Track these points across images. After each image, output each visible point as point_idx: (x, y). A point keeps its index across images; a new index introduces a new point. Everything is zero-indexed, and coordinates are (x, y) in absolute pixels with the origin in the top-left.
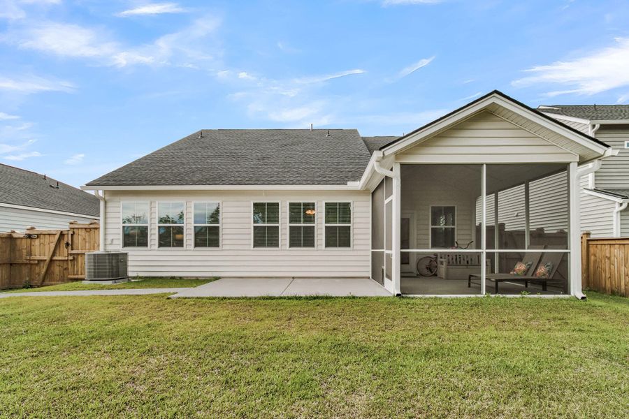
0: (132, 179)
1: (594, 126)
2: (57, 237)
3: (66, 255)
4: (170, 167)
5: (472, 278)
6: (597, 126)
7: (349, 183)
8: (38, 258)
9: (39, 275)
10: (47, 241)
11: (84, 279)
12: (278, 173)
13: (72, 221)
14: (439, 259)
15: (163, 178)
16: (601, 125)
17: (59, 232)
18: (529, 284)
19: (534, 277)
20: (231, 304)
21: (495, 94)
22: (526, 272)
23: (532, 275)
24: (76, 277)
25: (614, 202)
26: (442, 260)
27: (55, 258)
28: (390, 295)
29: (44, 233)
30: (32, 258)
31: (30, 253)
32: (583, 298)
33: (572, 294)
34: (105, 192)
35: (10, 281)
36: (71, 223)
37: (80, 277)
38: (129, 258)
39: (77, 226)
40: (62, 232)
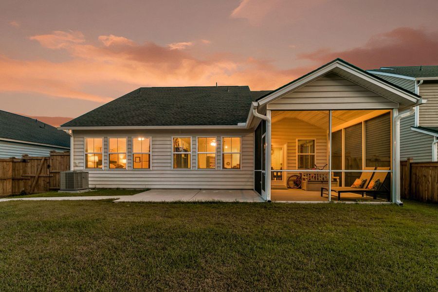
0: (92, 122)
1: (419, 82)
2: (42, 161)
3: (48, 173)
4: (118, 114)
5: (323, 190)
6: (422, 81)
7: (238, 124)
8: (30, 175)
9: (31, 187)
10: (36, 164)
11: (59, 190)
12: (191, 117)
13: (52, 150)
14: (303, 177)
15: (112, 121)
16: (424, 81)
17: (44, 158)
18: (365, 194)
19: (367, 190)
20: (153, 206)
21: (338, 61)
22: (362, 186)
23: (366, 188)
24: (55, 188)
25: (433, 136)
26: (304, 177)
27: (41, 175)
28: (264, 201)
29: (34, 158)
30: (27, 175)
31: (25, 172)
32: (400, 204)
33: (394, 202)
34: (74, 131)
35: (12, 190)
36: (51, 152)
37: (58, 188)
38: (90, 175)
39: (55, 154)
40: (45, 158)
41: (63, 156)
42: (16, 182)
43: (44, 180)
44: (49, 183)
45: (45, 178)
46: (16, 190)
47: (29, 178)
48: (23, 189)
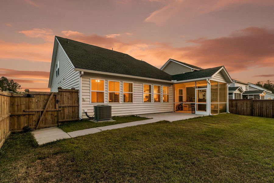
41: (71, 93)
42: (16, 119)
43: (52, 115)
44: (57, 116)
45: (53, 112)
46: (16, 127)
47: (34, 113)
48: (26, 125)
